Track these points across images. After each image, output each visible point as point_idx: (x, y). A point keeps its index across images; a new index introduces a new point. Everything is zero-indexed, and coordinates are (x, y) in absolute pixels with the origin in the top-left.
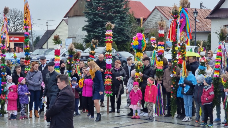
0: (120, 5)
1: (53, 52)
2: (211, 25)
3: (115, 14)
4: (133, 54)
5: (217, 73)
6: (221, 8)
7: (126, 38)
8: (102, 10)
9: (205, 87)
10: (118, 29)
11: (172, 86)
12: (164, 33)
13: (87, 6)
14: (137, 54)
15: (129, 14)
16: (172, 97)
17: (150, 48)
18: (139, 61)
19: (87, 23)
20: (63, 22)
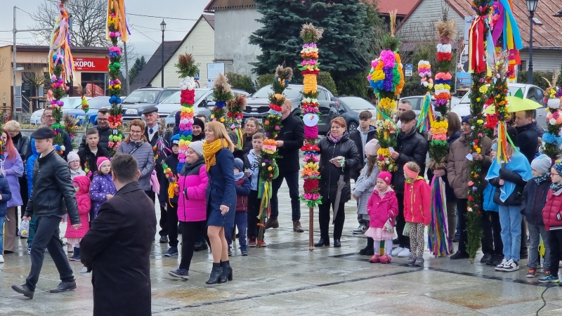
1: (177, 96)
3: (332, 4)
4: (374, 104)
7: (358, 64)
9: (554, 186)
10: (338, 40)
11: (471, 183)
12: (450, 51)
14: (382, 102)
15: (366, 3)
16: (470, 209)
17: (415, 89)
18: (388, 120)
19: (261, 26)
20: (201, 22)
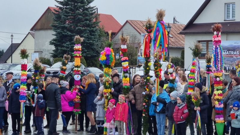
0: (90, 18)
2: (184, 40)
3: (85, 28)
4: (103, 70)
5: (191, 91)
6: (194, 23)
7: (96, 53)
8: (71, 23)
9: (178, 105)
10: (87, 43)
11: (144, 104)
13: (55, 18)
14: (105, 69)
15: (99, 28)
16: (144, 115)
19: (54, 37)
20: (28, 35)
